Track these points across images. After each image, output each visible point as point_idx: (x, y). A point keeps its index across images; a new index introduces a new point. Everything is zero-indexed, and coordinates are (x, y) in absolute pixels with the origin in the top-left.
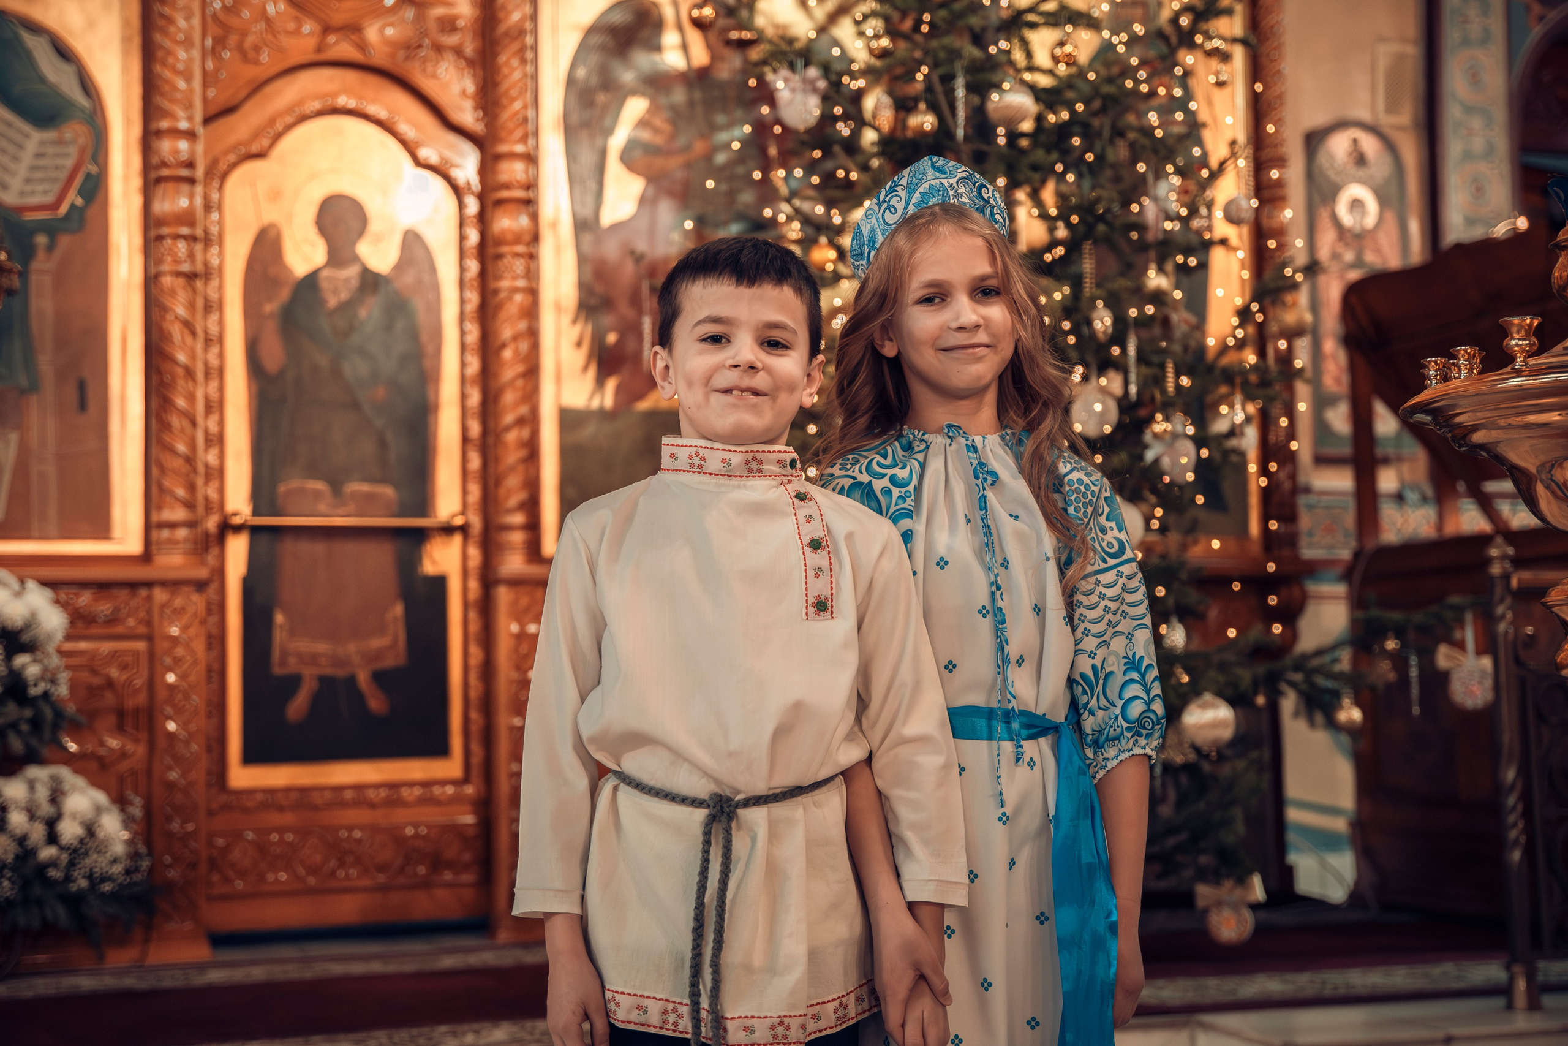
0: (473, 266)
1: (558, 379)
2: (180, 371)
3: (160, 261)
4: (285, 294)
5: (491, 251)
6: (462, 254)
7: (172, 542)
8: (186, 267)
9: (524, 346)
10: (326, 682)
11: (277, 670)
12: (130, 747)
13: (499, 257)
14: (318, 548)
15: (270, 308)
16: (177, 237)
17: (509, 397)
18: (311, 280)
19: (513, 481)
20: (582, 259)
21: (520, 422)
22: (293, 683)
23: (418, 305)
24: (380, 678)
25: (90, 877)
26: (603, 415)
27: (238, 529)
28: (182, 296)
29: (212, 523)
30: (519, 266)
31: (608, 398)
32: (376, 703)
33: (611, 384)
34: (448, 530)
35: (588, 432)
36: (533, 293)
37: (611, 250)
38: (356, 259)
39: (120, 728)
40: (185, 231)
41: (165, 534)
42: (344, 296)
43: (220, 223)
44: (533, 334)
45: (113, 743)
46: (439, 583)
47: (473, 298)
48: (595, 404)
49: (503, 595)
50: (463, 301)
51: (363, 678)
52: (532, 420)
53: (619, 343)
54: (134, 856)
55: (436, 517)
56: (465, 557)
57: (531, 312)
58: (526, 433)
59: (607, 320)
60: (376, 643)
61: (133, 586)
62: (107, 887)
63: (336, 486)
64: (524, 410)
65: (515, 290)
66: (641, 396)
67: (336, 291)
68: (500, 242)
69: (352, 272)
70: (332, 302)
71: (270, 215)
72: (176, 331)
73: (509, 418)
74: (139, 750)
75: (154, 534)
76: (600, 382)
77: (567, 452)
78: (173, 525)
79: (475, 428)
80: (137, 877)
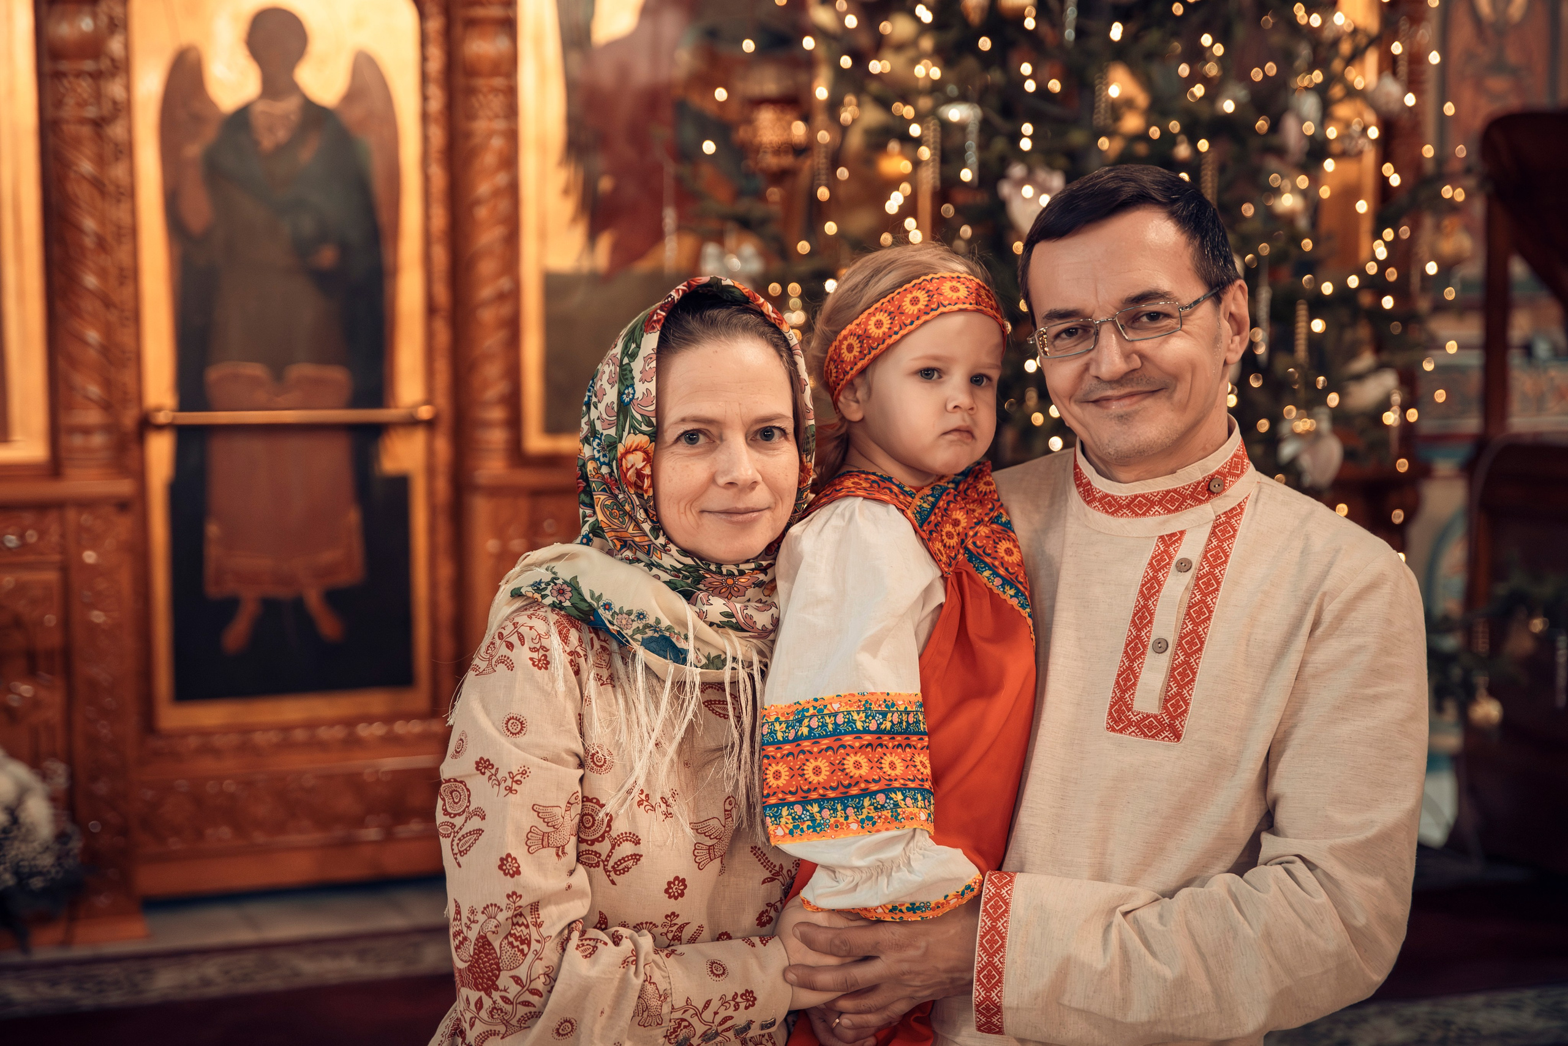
0: (437, 96)
1: (543, 235)
2: (89, 242)
3: (59, 104)
4: (210, 133)
5: (460, 80)
6: (424, 78)
7: (87, 450)
8: (91, 112)
9: (503, 205)
10: (270, 606)
11: (213, 591)
12: (44, 694)
13: (471, 91)
14: (257, 446)
15: (193, 150)
16: (79, 74)
17: (487, 267)
18: (242, 116)
19: (492, 371)
20: (572, 87)
21: (501, 297)
22: (229, 607)
23: (370, 141)
24: (334, 598)
25: (17, 872)
26: (596, 280)
27: (160, 428)
28: (89, 149)
29: (129, 419)
30: (497, 103)
31: (602, 257)
32: (329, 626)
33: (605, 243)
34: (412, 423)
35: (577, 299)
36: (512, 136)
37: (605, 74)
38: (294, 88)
39: (31, 673)
40: (89, 65)
41: (78, 440)
42: (282, 135)
43: (127, 46)
44: (513, 190)
45: (26, 689)
46: (401, 484)
47: (437, 135)
48: (586, 265)
49: (482, 509)
50: (425, 139)
51: (313, 598)
52: (514, 295)
53: (616, 190)
54: (61, 837)
55: (396, 407)
56: (430, 452)
57: (510, 161)
58: (505, 310)
59: (599, 162)
60: (328, 556)
61: (42, 507)
62: (37, 883)
63: (278, 371)
64: (505, 283)
65: (491, 134)
66: (640, 255)
67: (271, 129)
68: (472, 71)
69: (289, 106)
70: (267, 142)
71: (188, 35)
72: (83, 192)
73: (486, 292)
74: (54, 700)
75: (64, 440)
76: (593, 236)
77: (552, 324)
78: (86, 431)
79: (442, 294)
80: (70, 863)
